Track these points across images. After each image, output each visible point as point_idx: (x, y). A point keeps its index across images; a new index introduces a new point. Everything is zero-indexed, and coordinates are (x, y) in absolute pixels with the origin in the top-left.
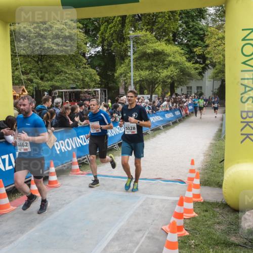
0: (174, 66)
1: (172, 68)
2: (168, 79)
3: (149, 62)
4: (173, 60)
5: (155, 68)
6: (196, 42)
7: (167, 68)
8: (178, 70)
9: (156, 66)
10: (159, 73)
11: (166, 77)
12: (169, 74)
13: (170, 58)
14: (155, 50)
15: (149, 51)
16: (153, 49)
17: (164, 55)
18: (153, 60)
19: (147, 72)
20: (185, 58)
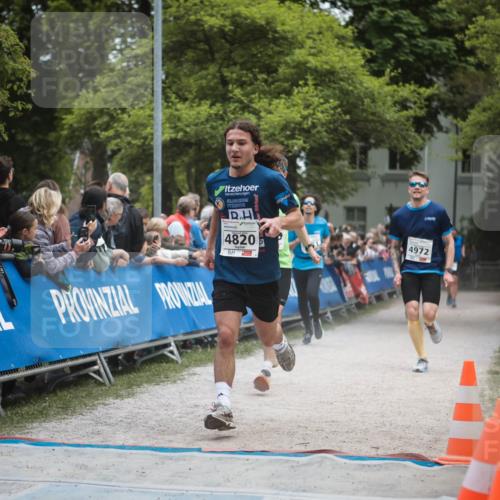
0: (316, 85)
1: (307, 92)
2: (292, 137)
3: (212, 69)
4: (313, 62)
5: (238, 92)
6: (390, 14)
7: (289, 93)
8: (333, 102)
9: (242, 84)
10: (256, 113)
11: (285, 128)
12: (295, 115)
13: (299, 54)
14: (235, 19)
15: (213, 21)
16: (228, 12)
17: (275, 41)
18: (229, 61)
19: (205, 109)
20: (359, 56)
